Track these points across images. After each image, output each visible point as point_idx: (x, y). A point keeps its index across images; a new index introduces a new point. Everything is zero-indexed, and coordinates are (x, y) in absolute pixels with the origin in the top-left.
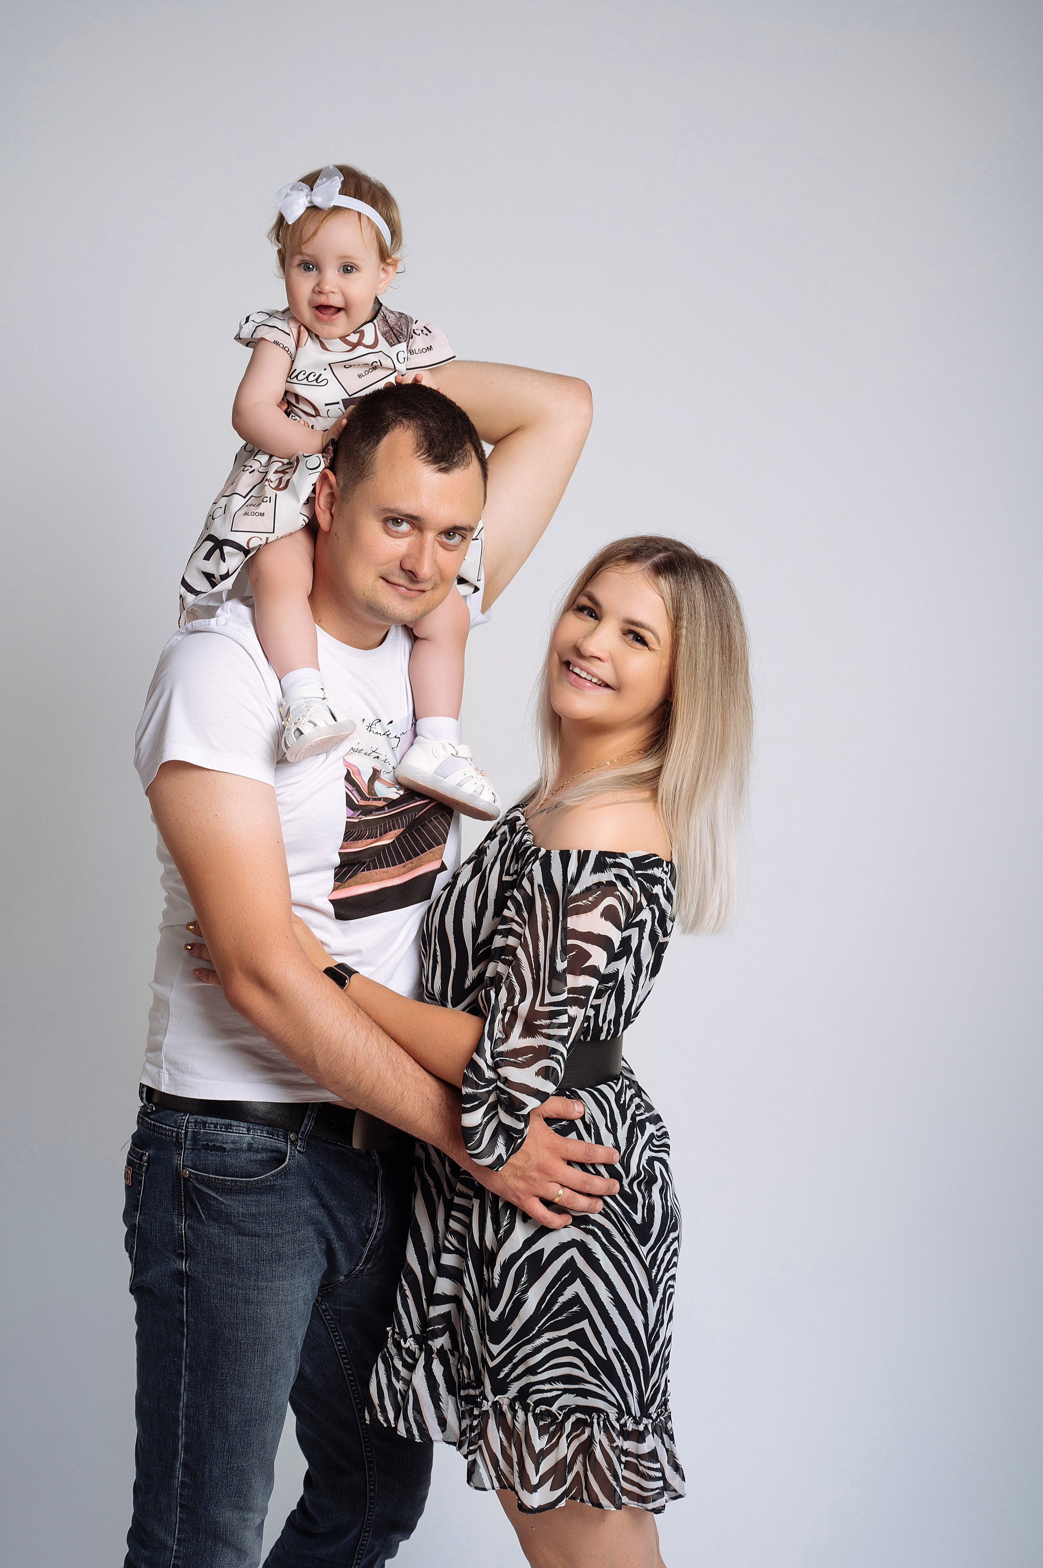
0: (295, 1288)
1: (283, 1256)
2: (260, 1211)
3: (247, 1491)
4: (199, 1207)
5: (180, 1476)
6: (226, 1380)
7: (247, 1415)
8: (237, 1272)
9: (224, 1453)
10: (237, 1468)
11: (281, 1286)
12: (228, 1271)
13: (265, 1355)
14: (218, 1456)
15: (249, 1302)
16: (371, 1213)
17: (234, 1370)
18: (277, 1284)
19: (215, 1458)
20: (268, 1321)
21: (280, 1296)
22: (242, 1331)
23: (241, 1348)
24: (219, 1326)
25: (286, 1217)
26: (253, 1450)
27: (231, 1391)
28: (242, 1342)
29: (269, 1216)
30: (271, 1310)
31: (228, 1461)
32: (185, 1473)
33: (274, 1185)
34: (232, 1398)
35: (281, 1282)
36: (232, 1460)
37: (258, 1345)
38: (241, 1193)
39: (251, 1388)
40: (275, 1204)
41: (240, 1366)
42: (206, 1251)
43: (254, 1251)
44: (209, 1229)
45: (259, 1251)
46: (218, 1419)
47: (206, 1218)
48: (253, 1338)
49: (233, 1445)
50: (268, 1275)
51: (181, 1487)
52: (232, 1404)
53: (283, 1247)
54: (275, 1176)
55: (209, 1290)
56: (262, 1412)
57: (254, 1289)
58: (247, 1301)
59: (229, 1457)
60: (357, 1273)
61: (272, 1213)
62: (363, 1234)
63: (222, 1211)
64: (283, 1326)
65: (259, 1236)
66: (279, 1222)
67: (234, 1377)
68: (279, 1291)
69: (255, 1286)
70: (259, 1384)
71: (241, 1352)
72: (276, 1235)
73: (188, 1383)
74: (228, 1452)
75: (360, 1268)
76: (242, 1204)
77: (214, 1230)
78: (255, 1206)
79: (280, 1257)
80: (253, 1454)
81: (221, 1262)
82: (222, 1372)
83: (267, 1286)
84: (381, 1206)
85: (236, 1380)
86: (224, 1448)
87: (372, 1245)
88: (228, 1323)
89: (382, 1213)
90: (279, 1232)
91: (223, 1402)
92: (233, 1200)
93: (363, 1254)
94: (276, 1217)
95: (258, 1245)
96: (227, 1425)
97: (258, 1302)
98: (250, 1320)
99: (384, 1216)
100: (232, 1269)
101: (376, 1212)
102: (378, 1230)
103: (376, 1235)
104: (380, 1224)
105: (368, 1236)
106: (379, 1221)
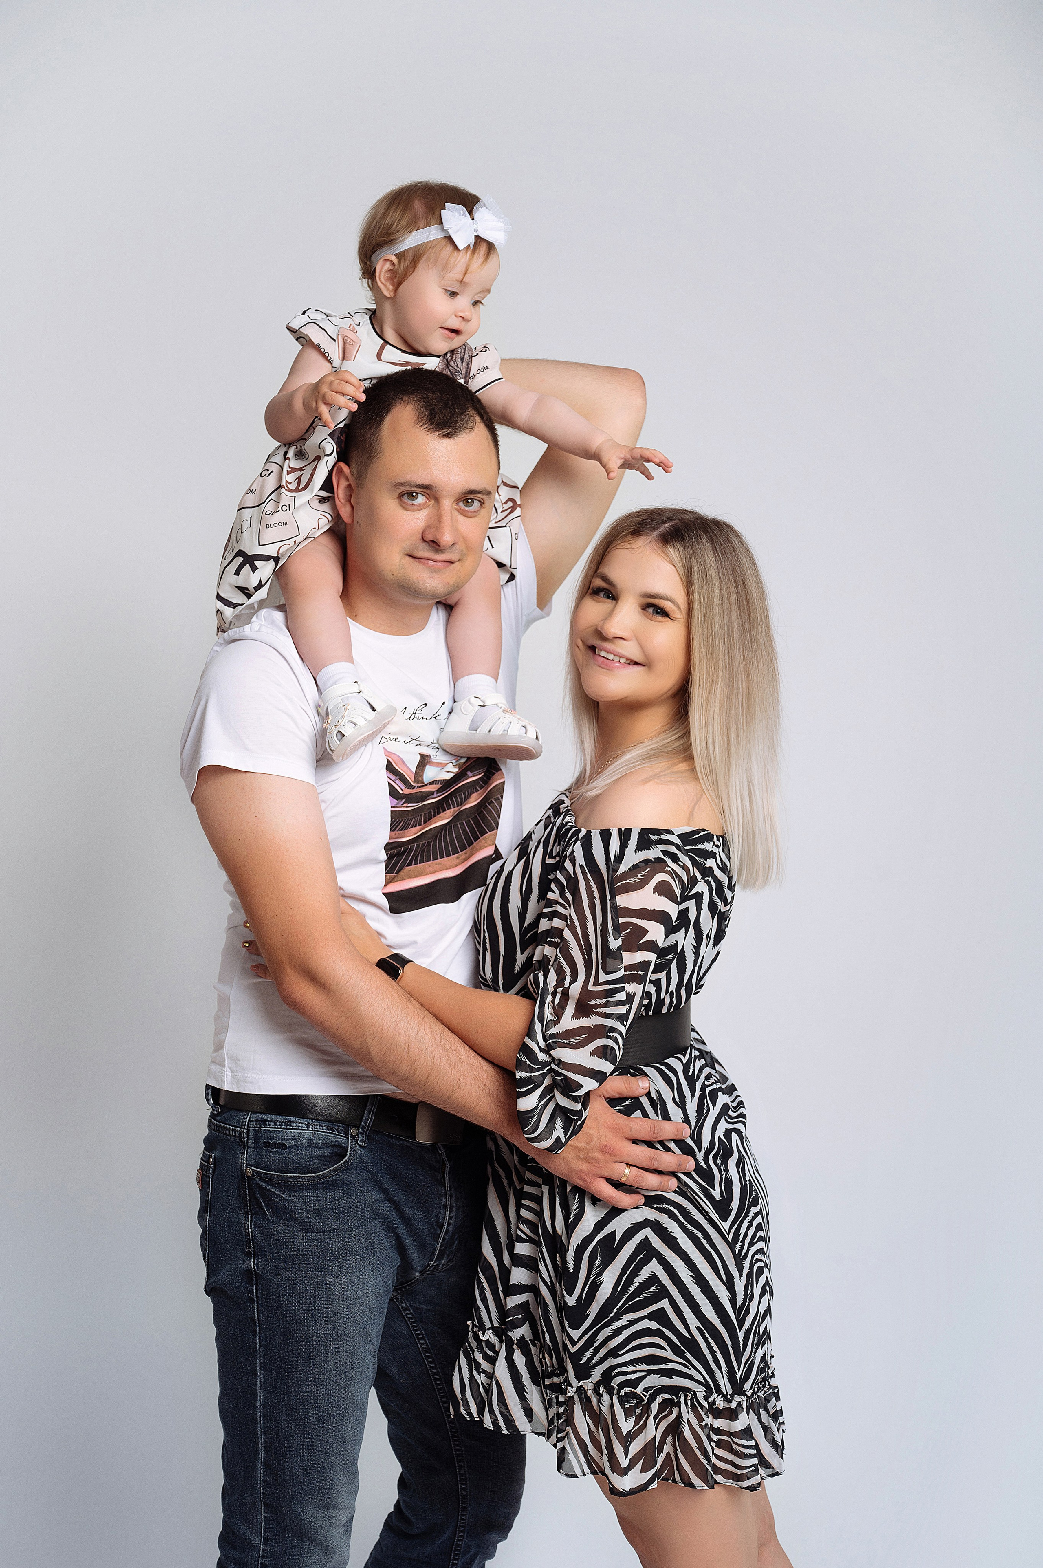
0: (364, 1283)
1: (350, 1251)
2: (323, 1206)
3: (330, 1488)
4: (264, 1205)
5: (262, 1475)
6: (300, 1377)
7: (324, 1412)
8: (304, 1268)
9: (303, 1451)
10: (317, 1465)
11: (349, 1282)
12: (295, 1268)
13: (338, 1351)
14: (298, 1453)
15: (317, 1299)
16: (440, 1207)
17: (308, 1366)
18: (345, 1279)
19: (294, 1456)
20: (338, 1317)
21: (349, 1292)
22: (313, 1328)
23: (313, 1344)
24: (289, 1324)
25: (350, 1211)
26: (333, 1448)
27: (306, 1388)
28: (314, 1338)
29: (333, 1211)
30: (341, 1305)
31: (308, 1459)
32: (267, 1472)
33: (336, 1180)
34: (308, 1394)
35: (349, 1278)
36: (312, 1457)
37: (330, 1341)
38: (303, 1189)
39: (326, 1384)
40: (339, 1199)
41: (313, 1362)
42: (272, 1249)
43: (320, 1247)
44: (274, 1227)
45: (325, 1246)
46: (295, 1416)
47: (271, 1216)
48: (324, 1334)
49: (312, 1442)
50: (336, 1271)
51: (263, 1486)
52: (307, 1401)
54: (336, 1171)
55: (278, 1288)
56: (340, 1409)
57: (322, 1285)
58: (315, 1297)
59: (308, 1454)
60: (431, 1268)
61: (336, 1208)
62: (434, 1228)
63: (286, 1208)
64: (354, 1322)
65: (324, 1232)
66: (343, 1218)
67: (308, 1374)
68: (348, 1286)
69: (323, 1281)
70: (334, 1380)
71: (313, 1349)
72: (342, 1230)
73: (264, 1382)
74: (307, 1449)
75: (434, 1263)
76: (305, 1200)
77: (280, 1228)
78: (318, 1201)
79: (347, 1252)
80: (333, 1451)
81: (288, 1259)
82: (296, 1369)
83: (335, 1281)
84: (450, 1200)
85: (310, 1377)
86: (303, 1446)
87: (443, 1240)
88: (298, 1319)
89: (451, 1207)
90: (344, 1227)
91: (299, 1399)
92: (297, 1196)
93: (435, 1249)
94: (340, 1212)
95: (324, 1241)
96: (305, 1423)
97: (328, 1298)
98: (320, 1316)
99: (454, 1209)
100: (299, 1265)
101: (445, 1206)
102: (449, 1224)
103: (447, 1230)
104: (450, 1218)
105: (439, 1231)
106: (449, 1215)
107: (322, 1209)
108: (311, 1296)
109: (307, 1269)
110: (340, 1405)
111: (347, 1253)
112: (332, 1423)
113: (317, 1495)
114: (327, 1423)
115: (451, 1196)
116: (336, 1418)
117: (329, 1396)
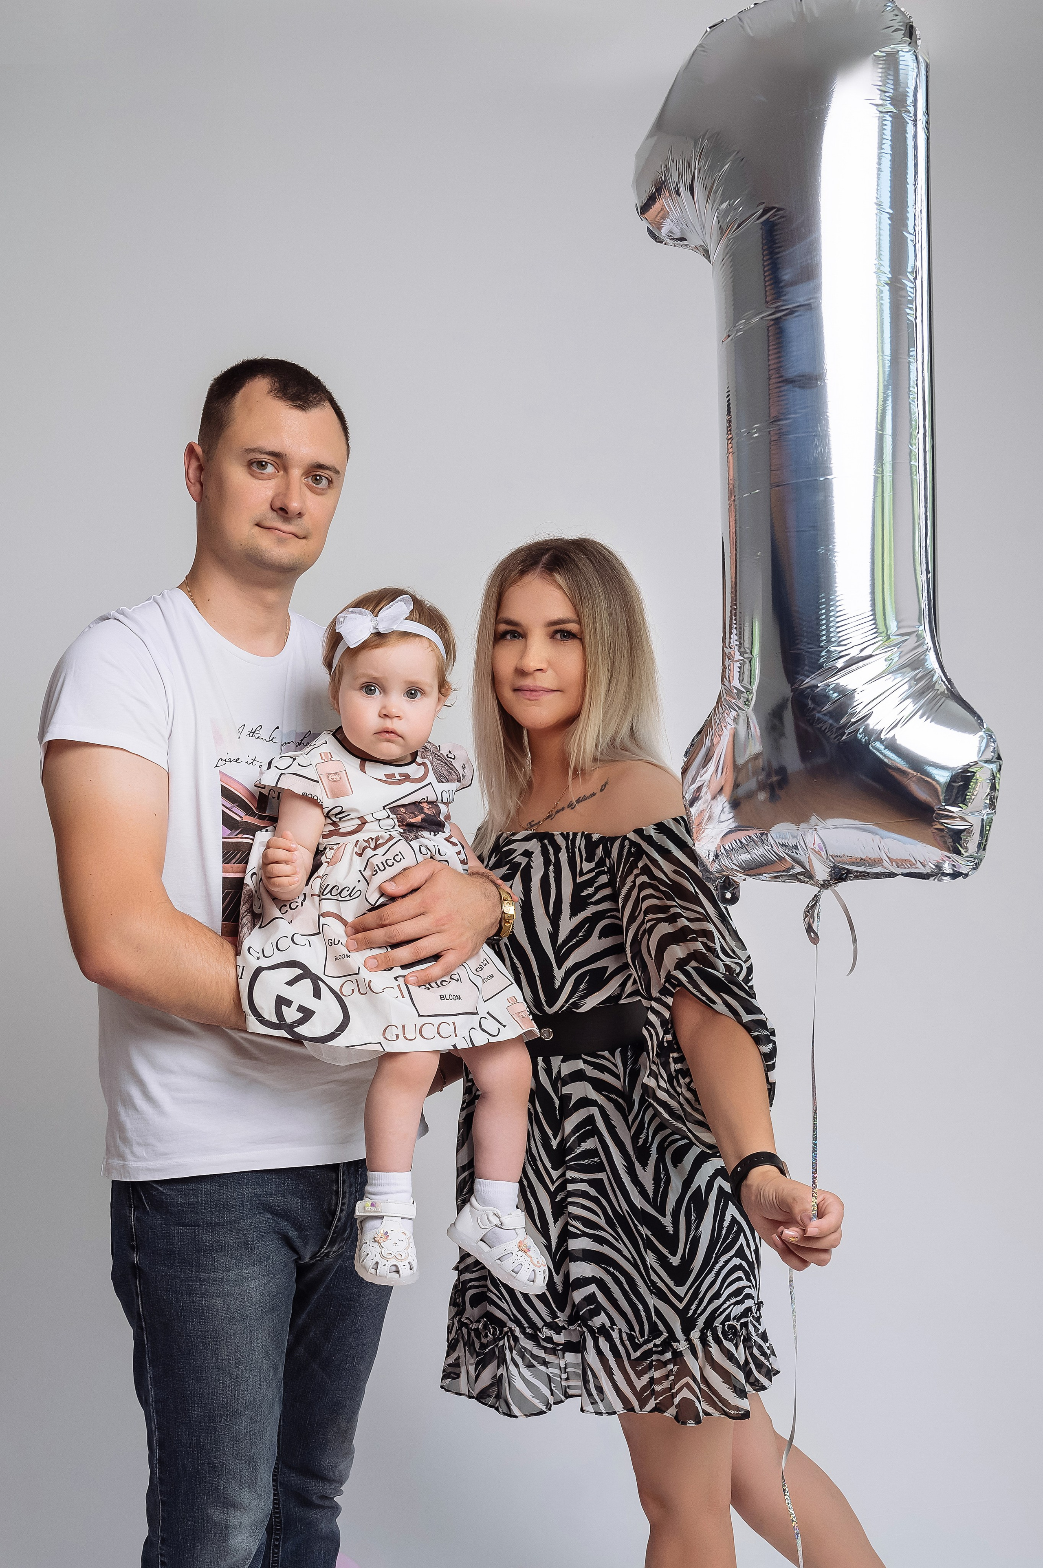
0: (243, 1278)
2: (198, 1200)
4: (143, 1197)
7: (210, 1410)
8: (179, 1263)
9: (193, 1448)
11: (225, 1277)
12: (170, 1262)
13: (218, 1348)
14: (188, 1451)
15: (193, 1295)
16: (331, 1193)
17: (189, 1364)
19: (185, 1452)
20: (214, 1314)
21: (224, 1287)
22: (189, 1324)
23: (192, 1341)
25: (227, 1205)
26: (224, 1446)
27: (189, 1385)
29: (208, 1205)
30: (217, 1302)
31: (198, 1457)
35: (225, 1274)
36: (202, 1456)
37: (208, 1338)
39: (209, 1382)
40: (215, 1192)
41: (194, 1360)
42: (151, 1243)
43: (194, 1241)
44: (153, 1220)
45: (199, 1241)
47: (150, 1209)
48: (201, 1331)
49: (200, 1441)
50: (210, 1267)
52: (191, 1400)
53: (224, 1236)
55: (156, 1283)
56: (226, 1408)
57: (196, 1281)
58: (190, 1294)
59: (198, 1452)
60: (322, 1255)
61: (211, 1202)
62: (326, 1215)
63: (162, 1201)
65: (199, 1226)
66: (219, 1212)
67: (190, 1372)
68: (224, 1282)
70: (217, 1378)
71: (192, 1345)
72: (217, 1224)
75: (324, 1250)
76: (181, 1193)
77: (158, 1221)
78: (193, 1194)
79: (220, 1250)
80: (224, 1450)
81: (165, 1254)
83: (209, 1277)
84: (343, 1185)
85: (192, 1374)
86: (192, 1444)
87: (336, 1227)
88: (176, 1315)
89: (344, 1193)
90: (219, 1221)
91: (183, 1397)
92: (172, 1190)
93: (327, 1236)
94: (216, 1206)
95: (198, 1235)
96: (190, 1421)
97: (202, 1294)
98: (196, 1313)
99: (347, 1195)
100: (175, 1260)
101: (337, 1192)
102: (342, 1211)
103: (340, 1217)
104: (343, 1204)
105: (331, 1219)
106: (342, 1201)
107: (197, 1202)
108: (186, 1291)
109: (182, 1264)
110: (227, 1404)
111: (222, 1248)
112: (220, 1422)
113: (212, 1495)
114: (214, 1422)
115: (344, 1182)
116: (224, 1417)
117: (213, 1395)
